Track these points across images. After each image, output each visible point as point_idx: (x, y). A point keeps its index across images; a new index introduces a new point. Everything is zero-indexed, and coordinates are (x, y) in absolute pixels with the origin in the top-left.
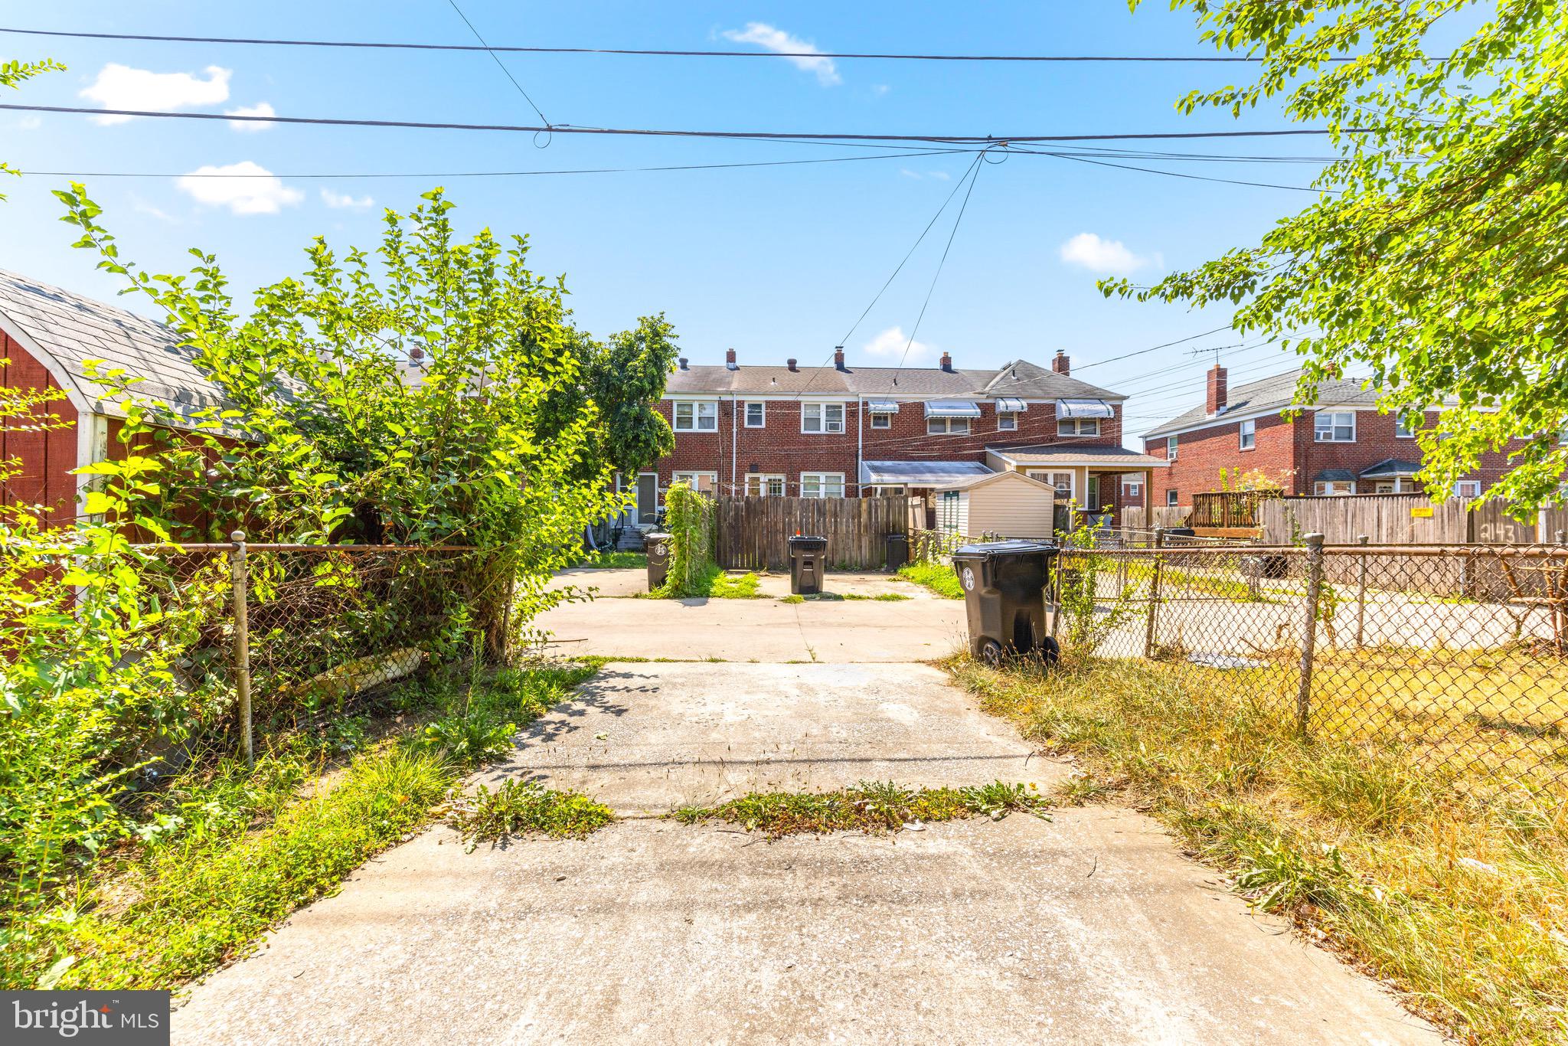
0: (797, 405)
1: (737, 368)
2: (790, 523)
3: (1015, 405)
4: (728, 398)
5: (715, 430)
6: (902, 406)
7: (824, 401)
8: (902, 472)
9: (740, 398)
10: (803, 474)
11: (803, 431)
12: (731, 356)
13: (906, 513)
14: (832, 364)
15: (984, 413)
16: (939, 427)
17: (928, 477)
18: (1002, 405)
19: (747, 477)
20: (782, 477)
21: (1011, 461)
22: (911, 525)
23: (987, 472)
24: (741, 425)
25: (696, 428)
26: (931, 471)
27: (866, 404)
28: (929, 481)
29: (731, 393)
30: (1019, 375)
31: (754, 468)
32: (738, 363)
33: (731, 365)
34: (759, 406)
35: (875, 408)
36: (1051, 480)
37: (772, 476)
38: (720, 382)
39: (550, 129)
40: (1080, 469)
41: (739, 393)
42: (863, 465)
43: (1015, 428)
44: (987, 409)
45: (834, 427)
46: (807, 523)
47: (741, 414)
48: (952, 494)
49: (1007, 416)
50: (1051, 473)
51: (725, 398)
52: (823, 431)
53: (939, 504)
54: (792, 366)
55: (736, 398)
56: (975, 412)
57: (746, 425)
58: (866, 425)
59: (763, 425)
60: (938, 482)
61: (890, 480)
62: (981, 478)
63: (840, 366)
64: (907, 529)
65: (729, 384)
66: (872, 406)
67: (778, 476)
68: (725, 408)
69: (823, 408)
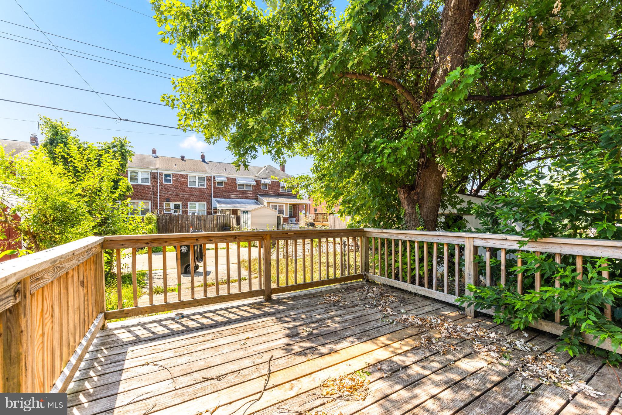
0: (186, 176)
1: (157, 157)
2: (188, 224)
3: (267, 181)
4: (156, 171)
5: (149, 184)
6: (228, 179)
7: (198, 175)
8: (228, 203)
9: (161, 172)
10: (189, 203)
11: (189, 186)
12: (154, 152)
13: (230, 220)
14: (200, 159)
15: (257, 183)
16: (242, 187)
17: (238, 205)
18: (263, 181)
19: (165, 203)
20: (180, 204)
21: (266, 200)
22: (231, 224)
23: (258, 204)
24: (161, 182)
25: (139, 182)
26: (239, 203)
27: (214, 178)
28: (238, 207)
29: (157, 169)
30: (268, 170)
31: (168, 200)
32: (158, 154)
33: (154, 155)
34: (169, 176)
35: (218, 179)
36: (278, 207)
37: (176, 203)
38: (150, 163)
39: (120, 119)
40: (286, 204)
41: (160, 169)
42: (214, 200)
43: (267, 189)
44: (258, 182)
45: (201, 185)
46: (194, 224)
47: (161, 179)
48: (245, 212)
49: (265, 185)
50: (278, 205)
51: (153, 171)
52: (197, 186)
53: (242, 215)
54: (183, 158)
55: (159, 172)
56: (254, 183)
57: (164, 182)
58: (214, 185)
59: (172, 183)
60: (241, 207)
61: (224, 206)
62: (256, 206)
63: (203, 160)
64: (230, 225)
65: (155, 165)
66: (216, 178)
67: (179, 203)
68: (154, 176)
69: (197, 178)
